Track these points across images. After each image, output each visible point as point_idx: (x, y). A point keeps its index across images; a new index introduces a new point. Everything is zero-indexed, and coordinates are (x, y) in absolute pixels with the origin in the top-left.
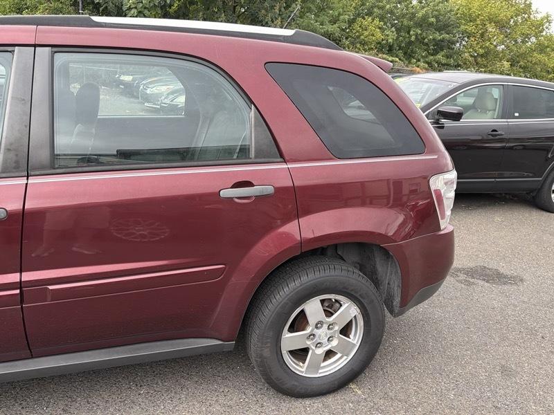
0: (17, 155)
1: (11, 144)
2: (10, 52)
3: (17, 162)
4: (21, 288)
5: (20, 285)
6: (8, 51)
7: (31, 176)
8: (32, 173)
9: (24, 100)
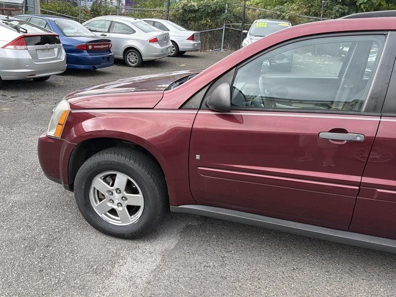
0: (376, 102)
1: (375, 94)
2: (385, 35)
3: (375, 106)
4: (359, 186)
5: (359, 184)
6: (383, 34)
7: (383, 116)
8: (384, 114)
9: (389, 66)
